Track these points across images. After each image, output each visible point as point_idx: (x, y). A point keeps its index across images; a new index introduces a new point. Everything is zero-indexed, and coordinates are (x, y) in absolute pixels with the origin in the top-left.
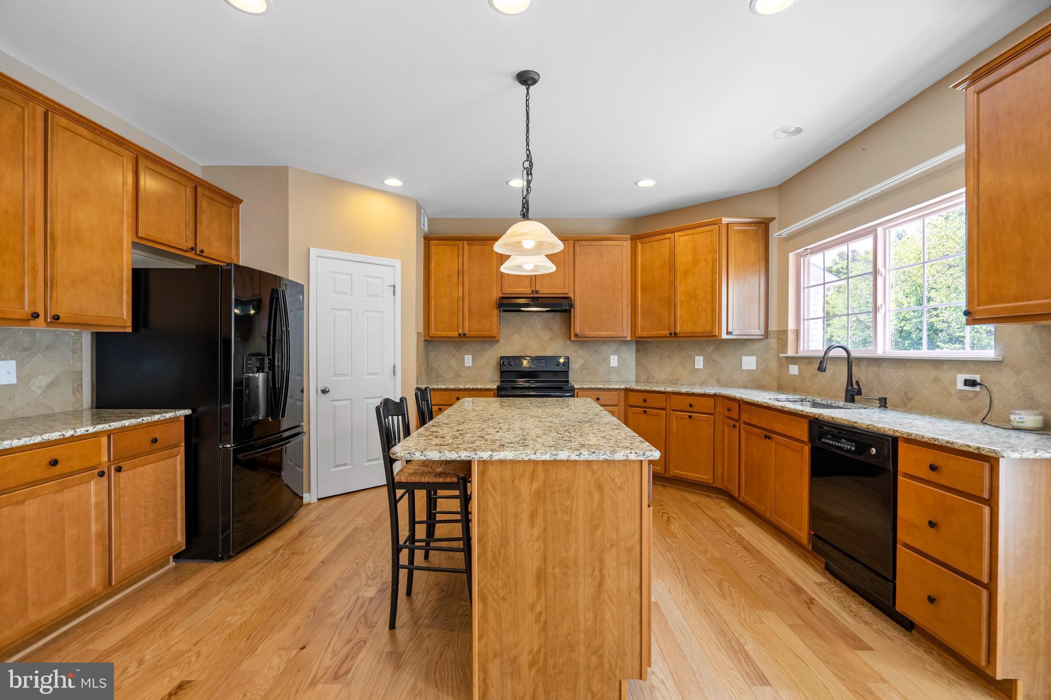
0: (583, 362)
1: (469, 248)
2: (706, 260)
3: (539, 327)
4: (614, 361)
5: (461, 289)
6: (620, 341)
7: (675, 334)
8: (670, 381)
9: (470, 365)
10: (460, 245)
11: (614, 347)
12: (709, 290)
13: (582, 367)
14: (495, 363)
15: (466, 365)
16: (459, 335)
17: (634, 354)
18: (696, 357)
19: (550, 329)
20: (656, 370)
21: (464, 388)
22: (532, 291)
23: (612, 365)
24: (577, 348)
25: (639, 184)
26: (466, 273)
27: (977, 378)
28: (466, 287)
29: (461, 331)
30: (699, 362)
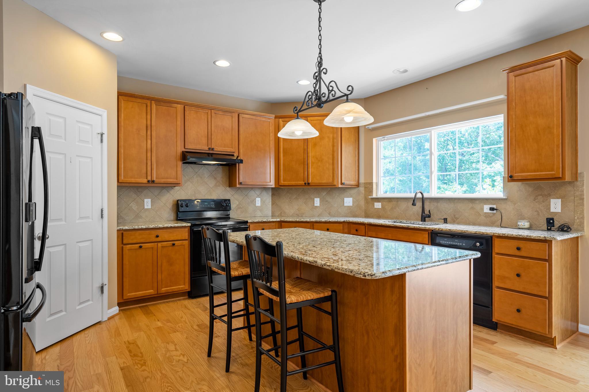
0: (238, 203)
1: (156, 107)
2: (328, 137)
3: (207, 177)
4: (258, 202)
5: (149, 142)
6: (262, 188)
7: (309, 184)
8: (297, 214)
9: (150, 207)
10: (149, 104)
11: (258, 192)
12: (331, 156)
13: (237, 207)
14: (172, 205)
15: (146, 207)
16: (148, 181)
17: (271, 198)
18: (315, 199)
19: (215, 178)
20: (287, 207)
21: (163, 227)
22: (209, 149)
23: (257, 205)
24: (234, 192)
25: (299, 83)
26: (154, 128)
27: (495, 206)
28: (154, 141)
29: (149, 178)
30: (317, 202)
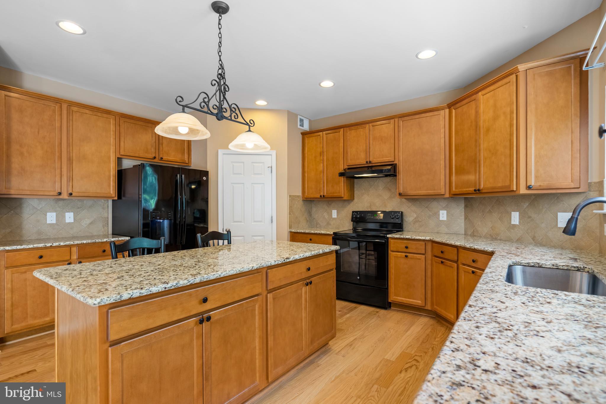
0: (415, 216)
1: (326, 136)
2: (504, 113)
4: (443, 215)
5: (322, 165)
7: (480, 190)
9: (336, 216)
10: (321, 135)
11: (443, 204)
12: (508, 144)
13: (415, 220)
15: (333, 217)
16: (321, 196)
17: (464, 210)
18: (513, 213)
19: (390, 190)
20: (480, 224)
21: (314, 233)
22: (367, 162)
23: (441, 219)
24: (410, 204)
25: (420, 56)
26: (325, 154)
28: (325, 164)
29: (322, 194)
30: (515, 218)
